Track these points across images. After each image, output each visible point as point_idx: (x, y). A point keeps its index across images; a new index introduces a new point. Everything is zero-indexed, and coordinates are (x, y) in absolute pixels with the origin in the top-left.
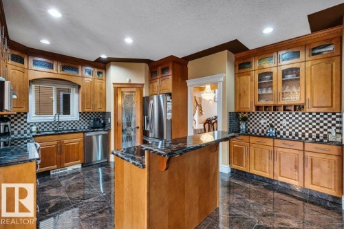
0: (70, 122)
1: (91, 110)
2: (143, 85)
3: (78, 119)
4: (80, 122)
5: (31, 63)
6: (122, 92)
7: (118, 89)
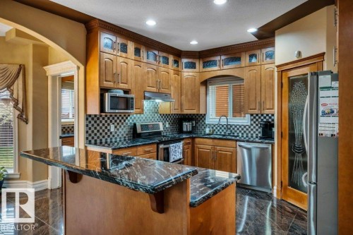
0: (240, 127)
1: (256, 112)
2: (323, 54)
3: (249, 124)
4: (252, 127)
5: (201, 66)
6: (289, 78)
7: (284, 74)
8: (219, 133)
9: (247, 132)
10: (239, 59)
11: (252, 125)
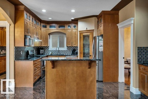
0: (63, 51)
1: (70, 45)
2: (94, 30)
3: (66, 50)
4: (67, 51)
5: (49, 27)
6: (83, 35)
7: (81, 34)
8: (54, 54)
9: (66, 53)
10: (64, 26)
11: (67, 50)
